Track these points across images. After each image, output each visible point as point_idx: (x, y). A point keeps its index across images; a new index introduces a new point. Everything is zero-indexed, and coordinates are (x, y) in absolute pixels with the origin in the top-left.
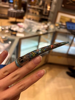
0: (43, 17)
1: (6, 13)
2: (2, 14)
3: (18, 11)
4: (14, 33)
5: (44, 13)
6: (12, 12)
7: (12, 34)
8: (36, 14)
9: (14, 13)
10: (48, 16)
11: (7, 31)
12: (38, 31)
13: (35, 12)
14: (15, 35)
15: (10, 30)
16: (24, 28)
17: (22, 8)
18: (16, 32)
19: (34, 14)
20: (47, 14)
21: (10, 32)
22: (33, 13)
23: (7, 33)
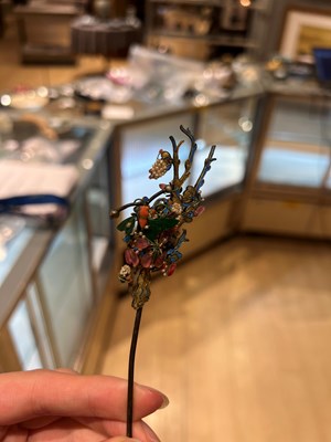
0: (224, 41)
1: (62, 38)
2: (48, 47)
3: (115, 24)
4: (94, 107)
5: (226, 23)
6: (88, 34)
7: (86, 112)
8: (191, 29)
9: (99, 34)
10: (244, 33)
11: (68, 103)
12: (190, 93)
13: (186, 21)
14: (98, 114)
15: (78, 96)
16: (133, 88)
17: (131, 11)
18: (102, 102)
19: (184, 33)
20: (240, 27)
21: (81, 105)
22: (179, 27)
23: (68, 109)
